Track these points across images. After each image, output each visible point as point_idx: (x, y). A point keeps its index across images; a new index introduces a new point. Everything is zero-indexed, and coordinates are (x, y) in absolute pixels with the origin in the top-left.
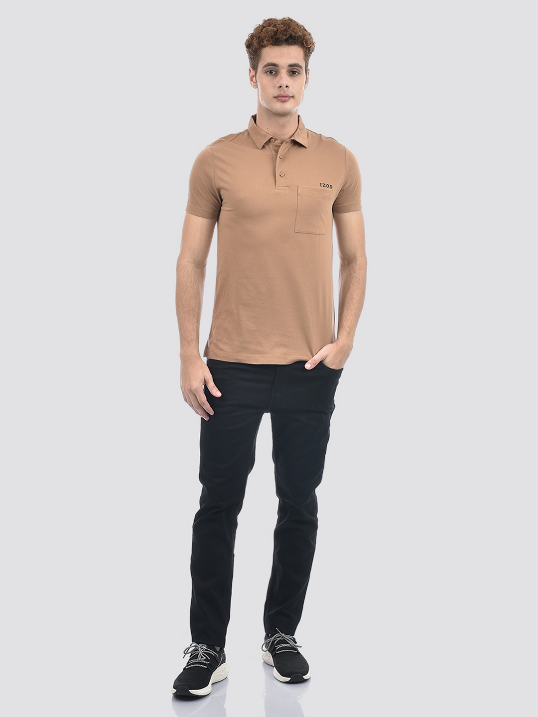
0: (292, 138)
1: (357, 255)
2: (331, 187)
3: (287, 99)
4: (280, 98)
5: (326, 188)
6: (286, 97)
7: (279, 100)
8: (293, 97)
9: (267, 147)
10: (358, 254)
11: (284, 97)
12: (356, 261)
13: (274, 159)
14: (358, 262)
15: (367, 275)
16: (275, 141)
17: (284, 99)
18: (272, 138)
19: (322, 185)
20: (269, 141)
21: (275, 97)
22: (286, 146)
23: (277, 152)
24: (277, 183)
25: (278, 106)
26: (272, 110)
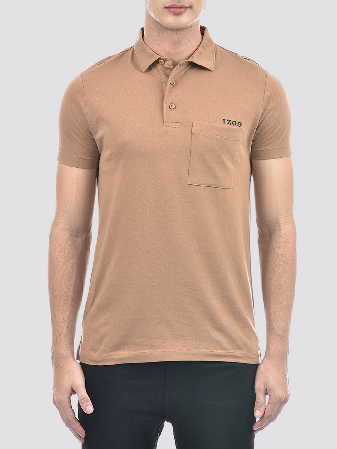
0: (190, 60)
1: (280, 221)
2: (240, 124)
3: (182, 10)
4: (172, 10)
5: (232, 126)
6: (181, 8)
7: (172, 12)
8: (190, 7)
9: (154, 70)
10: (282, 220)
11: (178, 8)
12: (280, 230)
13: (162, 87)
14: (282, 231)
15: (297, 251)
16: (164, 62)
17: (178, 10)
18: (159, 59)
19: (226, 122)
20: (157, 62)
21: (166, 8)
22: (181, 70)
23: (168, 76)
24: (165, 118)
25: (170, 20)
26: (163, 24)
